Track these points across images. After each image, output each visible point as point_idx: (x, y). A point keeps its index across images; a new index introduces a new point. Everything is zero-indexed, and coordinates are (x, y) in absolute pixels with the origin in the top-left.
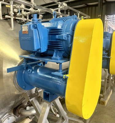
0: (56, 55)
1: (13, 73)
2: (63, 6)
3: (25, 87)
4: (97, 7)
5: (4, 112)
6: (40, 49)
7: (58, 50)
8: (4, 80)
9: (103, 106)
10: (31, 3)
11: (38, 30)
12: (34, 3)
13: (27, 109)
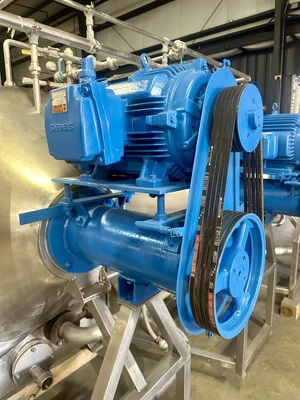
0: (149, 173)
1: (37, 225)
2: (176, 47)
3: (71, 263)
4: (271, 55)
5: (19, 332)
6: (101, 155)
7: (154, 159)
8: (14, 245)
9: (289, 319)
10: (89, 41)
11: (93, 99)
12: (94, 40)
13: (81, 326)
